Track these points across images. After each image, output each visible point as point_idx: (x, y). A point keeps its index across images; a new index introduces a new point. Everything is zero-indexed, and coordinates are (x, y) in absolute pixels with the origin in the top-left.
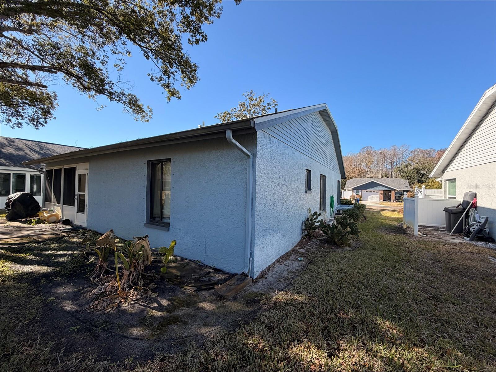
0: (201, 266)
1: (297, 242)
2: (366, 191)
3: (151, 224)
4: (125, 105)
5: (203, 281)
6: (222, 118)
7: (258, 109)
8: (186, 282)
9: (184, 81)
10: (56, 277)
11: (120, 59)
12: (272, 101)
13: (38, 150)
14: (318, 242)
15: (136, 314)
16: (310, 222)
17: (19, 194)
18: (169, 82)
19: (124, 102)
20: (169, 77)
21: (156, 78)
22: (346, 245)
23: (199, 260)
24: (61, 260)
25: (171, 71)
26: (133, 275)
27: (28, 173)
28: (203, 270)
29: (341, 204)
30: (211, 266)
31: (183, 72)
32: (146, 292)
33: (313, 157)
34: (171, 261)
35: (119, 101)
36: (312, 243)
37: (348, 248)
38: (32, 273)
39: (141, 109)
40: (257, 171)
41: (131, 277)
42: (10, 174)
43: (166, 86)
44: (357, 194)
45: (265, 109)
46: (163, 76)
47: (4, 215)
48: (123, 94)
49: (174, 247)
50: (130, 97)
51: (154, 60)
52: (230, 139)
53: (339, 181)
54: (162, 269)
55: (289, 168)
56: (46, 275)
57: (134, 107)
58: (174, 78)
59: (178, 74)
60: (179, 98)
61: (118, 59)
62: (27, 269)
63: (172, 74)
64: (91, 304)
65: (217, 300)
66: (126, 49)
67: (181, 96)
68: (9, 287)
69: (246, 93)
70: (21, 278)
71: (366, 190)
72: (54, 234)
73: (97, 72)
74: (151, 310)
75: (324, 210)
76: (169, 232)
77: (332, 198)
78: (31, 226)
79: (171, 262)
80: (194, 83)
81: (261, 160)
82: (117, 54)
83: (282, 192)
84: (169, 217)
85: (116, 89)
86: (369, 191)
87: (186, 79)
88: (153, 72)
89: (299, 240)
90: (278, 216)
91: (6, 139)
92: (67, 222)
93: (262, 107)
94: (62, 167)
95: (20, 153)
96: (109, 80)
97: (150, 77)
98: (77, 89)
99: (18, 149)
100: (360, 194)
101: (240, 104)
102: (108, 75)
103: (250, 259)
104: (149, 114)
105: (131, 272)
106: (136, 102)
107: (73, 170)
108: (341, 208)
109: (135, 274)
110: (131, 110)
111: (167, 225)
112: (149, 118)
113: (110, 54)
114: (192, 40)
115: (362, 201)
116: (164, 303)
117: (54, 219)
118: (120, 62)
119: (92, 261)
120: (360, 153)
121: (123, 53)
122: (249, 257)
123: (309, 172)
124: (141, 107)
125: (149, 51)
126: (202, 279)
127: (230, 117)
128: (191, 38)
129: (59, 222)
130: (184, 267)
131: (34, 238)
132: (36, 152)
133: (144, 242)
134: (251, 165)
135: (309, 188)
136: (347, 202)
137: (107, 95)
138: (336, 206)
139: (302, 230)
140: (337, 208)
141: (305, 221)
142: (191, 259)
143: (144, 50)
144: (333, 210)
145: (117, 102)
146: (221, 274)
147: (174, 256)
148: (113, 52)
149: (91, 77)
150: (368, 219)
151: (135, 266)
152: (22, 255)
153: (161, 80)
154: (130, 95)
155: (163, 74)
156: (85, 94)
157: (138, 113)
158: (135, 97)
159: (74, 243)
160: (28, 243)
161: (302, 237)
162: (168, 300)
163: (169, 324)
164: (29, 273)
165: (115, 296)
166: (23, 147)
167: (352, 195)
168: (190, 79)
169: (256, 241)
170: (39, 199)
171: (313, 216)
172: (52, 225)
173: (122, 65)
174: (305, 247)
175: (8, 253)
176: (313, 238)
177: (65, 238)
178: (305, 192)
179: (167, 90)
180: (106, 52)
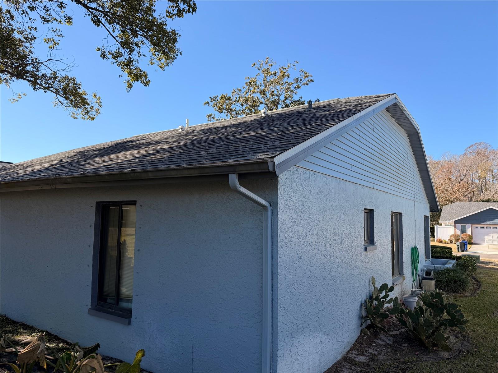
1: (353, 341)
2: (479, 226)
3: (100, 311)
4: (57, 94)
7: (279, 89)
9: (155, 55)
11: (54, 29)
12: (303, 74)
14: (390, 340)
16: (375, 302)
18: (130, 58)
19: (57, 90)
20: (131, 51)
21: (110, 54)
22: (442, 348)
25: (133, 42)
29: (433, 257)
33: (376, 187)
35: (48, 88)
36: (380, 342)
37: (446, 354)
39: (83, 99)
40: (279, 231)
43: (125, 65)
44: (462, 233)
45: (290, 88)
46: (122, 50)
48: (56, 78)
50: (66, 82)
51: (107, 25)
52: (235, 187)
53: (426, 218)
55: (333, 215)
57: (72, 98)
58: (139, 52)
59: (145, 46)
60: (147, 84)
61: (51, 30)
63: (136, 45)
66: (64, 14)
67: (149, 81)
69: (258, 63)
71: (479, 224)
73: (15, 45)
75: (401, 273)
76: (130, 327)
77: (414, 250)
80: (172, 59)
81: (285, 211)
82: (49, 22)
83: (323, 258)
84: (129, 300)
85: (43, 70)
86: (485, 226)
87: (158, 54)
88: (106, 45)
89: (356, 337)
90: (317, 301)
93: (286, 86)
96: (34, 56)
97: (100, 53)
100: (469, 231)
101: (248, 81)
102: (32, 49)
104: (96, 107)
106: (76, 90)
108: (432, 267)
110: (67, 101)
112: (95, 114)
113: (38, 23)
114: (172, 11)
115: (473, 246)
118: (54, 34)
120: (465, 154)
121: (59, 20)
123: (370, 213)
124: (84, 96)
125: (101, 13)
128: (170, 10)
133: (95, 361)
134: (270, 222)
135: (370, 239)
136: (443, 252)
137: (29, 81)
138: (423, 263)
139: (361, 318)
140: (424, 266)
141: (366, 301)
143: (92, 13)
144: (416, 273)
145: (45, 92)
148: (44, 20)
150: (484, 287)
153: (117, 57)
154: (66, 78)
155: (121, 46)
157: (78, 106)
158: (74, 80)
161: (361, 332)
167: (453, 233)
168: (164, 53)
169: (280, 353)
171: (381, 291)
173: (57, 39)
174: (366, 351)
176: (382, 332)
178: (363, 249)
179: (127, 71)
180: (34, 21)
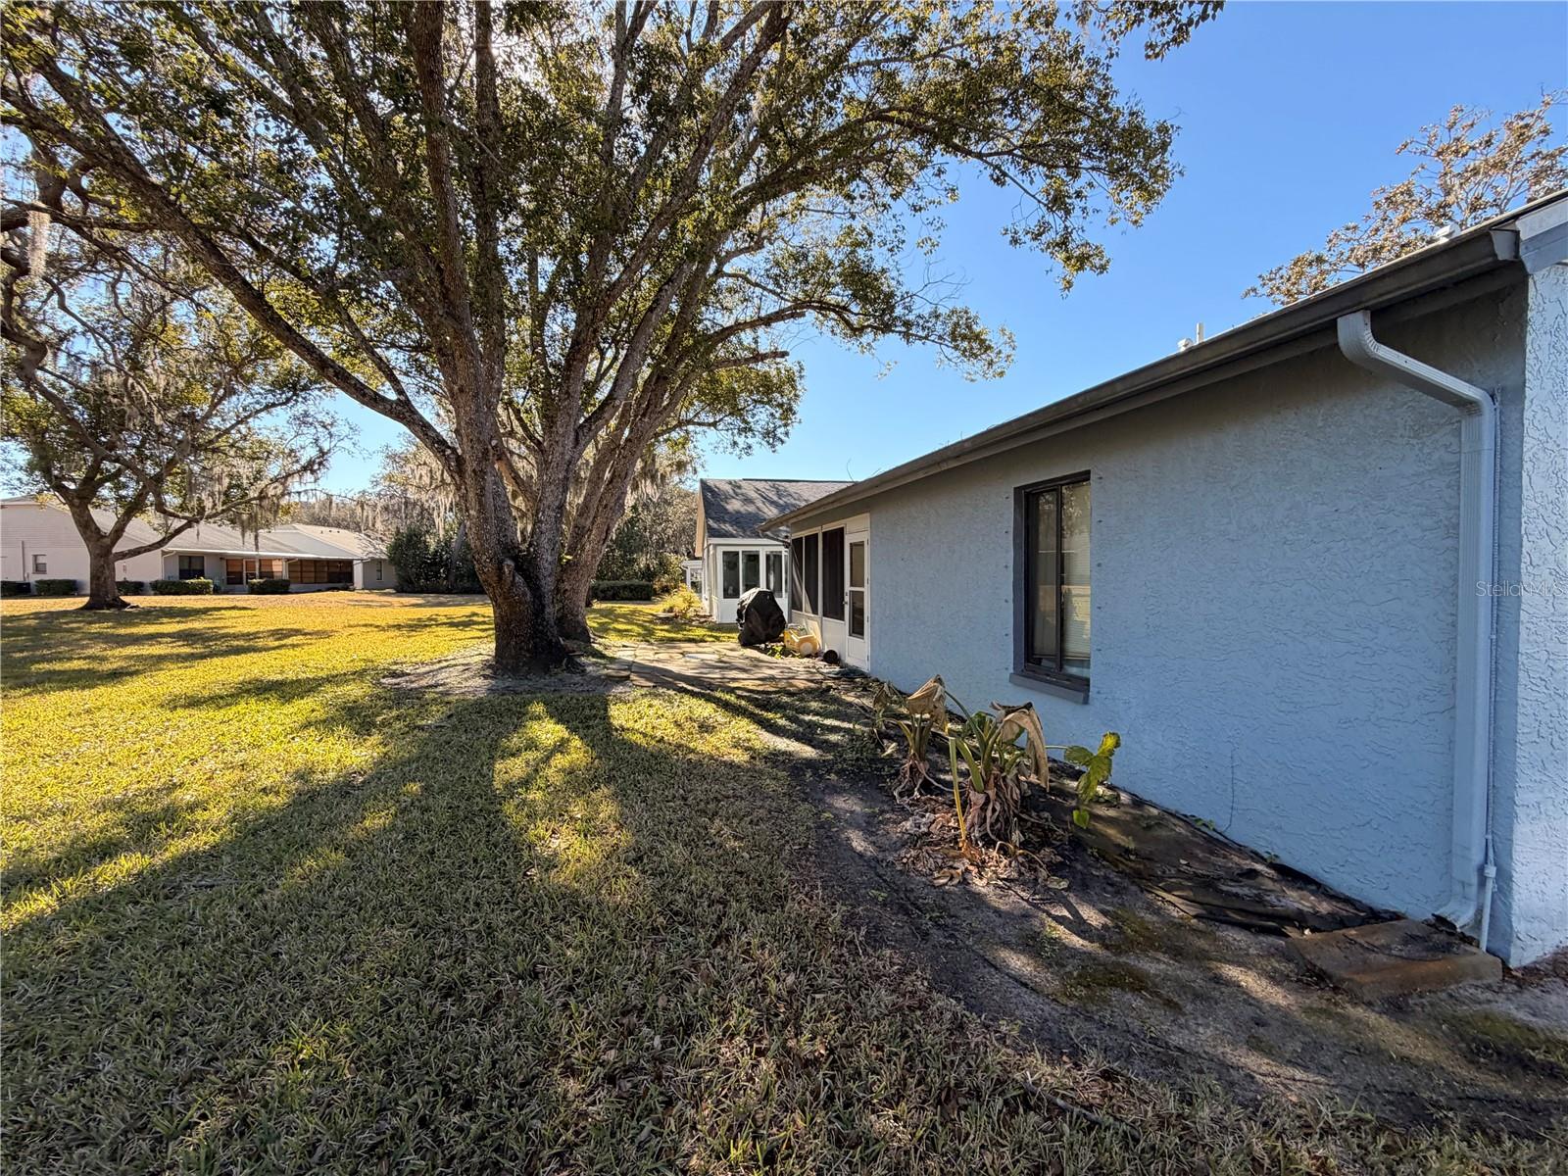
0: (1217, 844)
3: (1031, 679)
4: (941, 344)
5: (1228, 894)
6: (1283, 288)
8: (1161, 879)
9: (1120, 202)
10: (829, 772)
11: (931, 219)
13: (775, 498)
15: (1009, 915)
17: (754, 592)
18: (1066, 227)
19: (940, 337)
20: (1068, 212)
21: (1028, 233)
23: (1206, 818)
24: (834, 738)
25: (1072, 191)
26: (994, 810)
27: (764, 547)
28: (1225, 857)
30: (1262, 851)
31: (1114, 173)
32: (1032, 867)
34: (1097, 800)
35: (926, 338)
38: (790, 754)
39: (983, 342)
41: (989, 813)
42: (737, 553)
43: (1057, 245)
46: (1049, 218)
47: (736, 635)
48: (937, 317)
49: (1111, 753)
50: (955, 319)
51: (1019, 177)
52: (1361, 348)
54: (1075, 813)
56: (809, 763)
57: (965, 344)
58: (1084, 210)
59: (1096, 190)
60: (1103, 268)
61: (926, 222)
62: (782, 744)
63: (1077, 197)
64: (903, 852)
65: (1298, 980)
66: (944, 186)
67: (1108, 261)
68: (761, 772)
69: (1418, 137)
70: (775, 758)
72: (812, 681)
73: (876, 280)
74: (1054, 924)
76: (1087, 707)
78: (773, 659)
79: (1098, 802)
80: (1159, 193)
82: (923, 211)
84: (1085, 662)
85: (919, 308)
87: (1128, 194)
88: (1018, 217)
91: (730, 483)
92: (831, 657)
93: (1532, 166)
94: (818, 530)
95: (751, 509)
96: (904, 289)
97: (1009, 237)
98: (838, 338)
99: (748, 500)
101: (1382, 197)
102: (900, 278)
103: (1481, 870)
104: (1006, 350)
105: (988, 799)
106: (969, 327)
107: (839, 534)
109: (998, 808)
110: (958, 353)
111: (1083, 685)
112: (1004, 364)
113: (907, 217)
114: (1159, 39)
116: (1092, 916)
117: (807, 648)
118: (931, 228)
119: (891, 755)
121: (937, 200)
122: (1477, 857)
124: (983, 337)
125: (1006, 157)
126: (1225, 888)
127: (1322, 273)
128: (1155, 36)
129: (817, 655)
130: (1149, 827)
131: (782, 684)
132: (773, 503)
137: (900, 332)
142: (1173, 809)
143: (991, 164)
145: (924, 344)
146: (1313, 893)
147: (1111, 787)
148: (915, 210)
149: (865, 299)
151: (996, 785)
152: (770, 715)
153: (1040, 234)
154: (953, 312)
155: (1048, 209)
156: (853, 345)
157: (976, 356)
158: (965, 312)
159: (850, 705)
160: (775, 692)
162: (1105, 913)
163: (1113, 984)
164: (784, 753)
165: (952, 853)
166: (753, 495)
168: (1142, 187)
170: (783, 602)
172: (806, 660)
173: (934, 236)
175: (751, 708)
177: (832, 692)
179: (1062, 256)
